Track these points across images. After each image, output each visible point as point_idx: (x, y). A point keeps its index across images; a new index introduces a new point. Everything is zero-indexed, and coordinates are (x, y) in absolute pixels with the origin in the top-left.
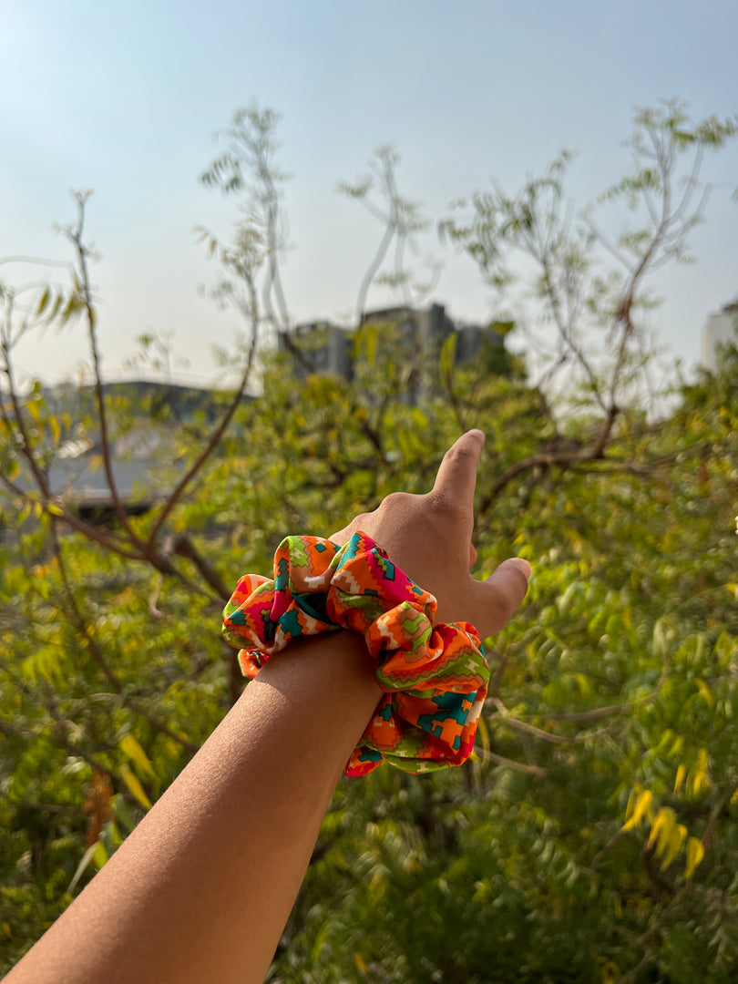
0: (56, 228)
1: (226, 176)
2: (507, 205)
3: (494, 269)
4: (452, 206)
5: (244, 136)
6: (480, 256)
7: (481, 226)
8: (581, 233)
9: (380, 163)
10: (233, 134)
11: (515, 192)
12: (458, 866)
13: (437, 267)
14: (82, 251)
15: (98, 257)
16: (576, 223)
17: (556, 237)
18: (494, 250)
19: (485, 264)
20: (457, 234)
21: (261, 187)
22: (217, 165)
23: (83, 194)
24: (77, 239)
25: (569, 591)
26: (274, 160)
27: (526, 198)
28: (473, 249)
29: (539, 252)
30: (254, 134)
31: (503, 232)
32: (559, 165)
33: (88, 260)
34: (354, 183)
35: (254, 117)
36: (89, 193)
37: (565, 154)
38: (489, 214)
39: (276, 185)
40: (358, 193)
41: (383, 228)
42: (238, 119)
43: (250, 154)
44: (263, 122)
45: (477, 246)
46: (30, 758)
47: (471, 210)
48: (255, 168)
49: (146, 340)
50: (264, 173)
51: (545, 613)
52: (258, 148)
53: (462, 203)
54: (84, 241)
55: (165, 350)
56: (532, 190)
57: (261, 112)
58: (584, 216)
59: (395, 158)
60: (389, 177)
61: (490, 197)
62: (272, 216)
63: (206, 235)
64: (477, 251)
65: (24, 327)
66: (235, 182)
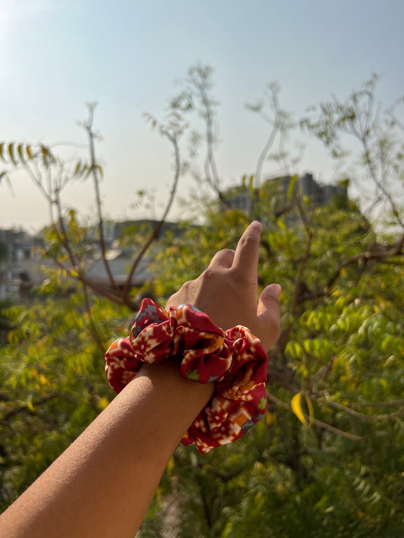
0: (79, 123)
1: (184, 104)
2: (340, 108)
3: (332, 146)
4: (308, 110)
5: (194, 81)
6: (324, 138)
7: (325, 122)
8: (386, 122)
9: (270, 92)
10: (189, 81)
11: (344, 99)
12: (307, 490)
13: (302, 147)
14: (91, 135)
15: (101, 139)
16: (383, 117)
17: (370, 124)
18: (333, 135)
19: (328, 143)
20: (311, 127)
21: (204, 109)
22: (180, 98)
23: (93, 105)
24: (88, 128)
25: (364, 324)
26: (211, 94)
27: (351, 103)
28: (321, 135)
29: (360, 134)
30: (200, 80)
31: (338, 124)
32: (371, 83)
33: (95, 141)
34: (254, 103)
35: (200, 71)
36: (96, 104)
37: (375, 76)
38: (330, 114)
39: (212, 108)
40: (257, 109)
41: (272, 128)
42: (191, 72)
43: (197, 91)
44: (204, 73)
45: (322, 133)
46: (77, 414)
47: (319, 111)
48: (201, 99)
49: (141, 193)
50: (206, 102)
51: (352, 337)
52: (202, 87)
53: (314, 108)
54: (93, 129)
55: (152, 198)
56: (354, 98)
57: (203, 67)
58: (388, 112)
59: (277, 89)
60: (275, 100)
61: (330, 105)
62: (209, 123)
63: (151, 118)
64: (323, 135)
65: (67, 180)
66: (190, 106)
